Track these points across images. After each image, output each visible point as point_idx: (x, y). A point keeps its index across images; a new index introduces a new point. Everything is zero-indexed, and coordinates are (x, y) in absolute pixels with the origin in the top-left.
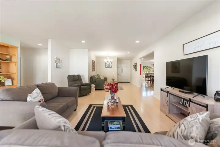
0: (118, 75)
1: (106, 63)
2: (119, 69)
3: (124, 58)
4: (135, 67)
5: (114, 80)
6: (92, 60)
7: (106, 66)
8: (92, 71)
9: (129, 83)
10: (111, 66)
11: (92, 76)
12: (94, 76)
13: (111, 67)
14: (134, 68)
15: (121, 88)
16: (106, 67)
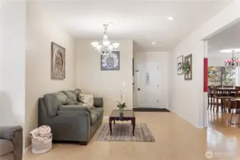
0: (136, 89)
1: (102, 57)
2: (138, 74)
3: (154, 43)
4: (187, 67)
5: (123, 106)
6: (52, 44)
7: (104, 65)
8: (53, 78)
9: (164, 110)
10: (115, 65)
11: (45, 96)
12: (53, 96)
13: (118, 68)
14: (181, 71)
15: (146, 134)
16: (103, 69)
